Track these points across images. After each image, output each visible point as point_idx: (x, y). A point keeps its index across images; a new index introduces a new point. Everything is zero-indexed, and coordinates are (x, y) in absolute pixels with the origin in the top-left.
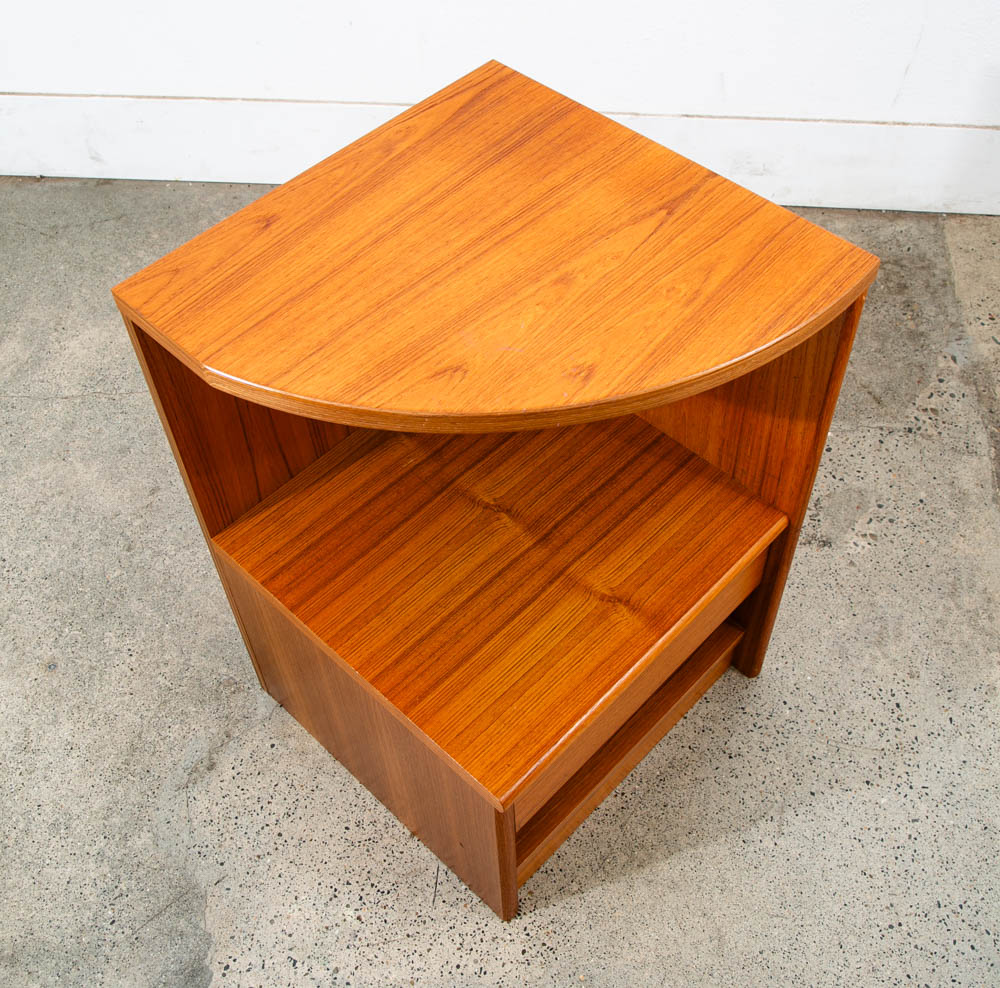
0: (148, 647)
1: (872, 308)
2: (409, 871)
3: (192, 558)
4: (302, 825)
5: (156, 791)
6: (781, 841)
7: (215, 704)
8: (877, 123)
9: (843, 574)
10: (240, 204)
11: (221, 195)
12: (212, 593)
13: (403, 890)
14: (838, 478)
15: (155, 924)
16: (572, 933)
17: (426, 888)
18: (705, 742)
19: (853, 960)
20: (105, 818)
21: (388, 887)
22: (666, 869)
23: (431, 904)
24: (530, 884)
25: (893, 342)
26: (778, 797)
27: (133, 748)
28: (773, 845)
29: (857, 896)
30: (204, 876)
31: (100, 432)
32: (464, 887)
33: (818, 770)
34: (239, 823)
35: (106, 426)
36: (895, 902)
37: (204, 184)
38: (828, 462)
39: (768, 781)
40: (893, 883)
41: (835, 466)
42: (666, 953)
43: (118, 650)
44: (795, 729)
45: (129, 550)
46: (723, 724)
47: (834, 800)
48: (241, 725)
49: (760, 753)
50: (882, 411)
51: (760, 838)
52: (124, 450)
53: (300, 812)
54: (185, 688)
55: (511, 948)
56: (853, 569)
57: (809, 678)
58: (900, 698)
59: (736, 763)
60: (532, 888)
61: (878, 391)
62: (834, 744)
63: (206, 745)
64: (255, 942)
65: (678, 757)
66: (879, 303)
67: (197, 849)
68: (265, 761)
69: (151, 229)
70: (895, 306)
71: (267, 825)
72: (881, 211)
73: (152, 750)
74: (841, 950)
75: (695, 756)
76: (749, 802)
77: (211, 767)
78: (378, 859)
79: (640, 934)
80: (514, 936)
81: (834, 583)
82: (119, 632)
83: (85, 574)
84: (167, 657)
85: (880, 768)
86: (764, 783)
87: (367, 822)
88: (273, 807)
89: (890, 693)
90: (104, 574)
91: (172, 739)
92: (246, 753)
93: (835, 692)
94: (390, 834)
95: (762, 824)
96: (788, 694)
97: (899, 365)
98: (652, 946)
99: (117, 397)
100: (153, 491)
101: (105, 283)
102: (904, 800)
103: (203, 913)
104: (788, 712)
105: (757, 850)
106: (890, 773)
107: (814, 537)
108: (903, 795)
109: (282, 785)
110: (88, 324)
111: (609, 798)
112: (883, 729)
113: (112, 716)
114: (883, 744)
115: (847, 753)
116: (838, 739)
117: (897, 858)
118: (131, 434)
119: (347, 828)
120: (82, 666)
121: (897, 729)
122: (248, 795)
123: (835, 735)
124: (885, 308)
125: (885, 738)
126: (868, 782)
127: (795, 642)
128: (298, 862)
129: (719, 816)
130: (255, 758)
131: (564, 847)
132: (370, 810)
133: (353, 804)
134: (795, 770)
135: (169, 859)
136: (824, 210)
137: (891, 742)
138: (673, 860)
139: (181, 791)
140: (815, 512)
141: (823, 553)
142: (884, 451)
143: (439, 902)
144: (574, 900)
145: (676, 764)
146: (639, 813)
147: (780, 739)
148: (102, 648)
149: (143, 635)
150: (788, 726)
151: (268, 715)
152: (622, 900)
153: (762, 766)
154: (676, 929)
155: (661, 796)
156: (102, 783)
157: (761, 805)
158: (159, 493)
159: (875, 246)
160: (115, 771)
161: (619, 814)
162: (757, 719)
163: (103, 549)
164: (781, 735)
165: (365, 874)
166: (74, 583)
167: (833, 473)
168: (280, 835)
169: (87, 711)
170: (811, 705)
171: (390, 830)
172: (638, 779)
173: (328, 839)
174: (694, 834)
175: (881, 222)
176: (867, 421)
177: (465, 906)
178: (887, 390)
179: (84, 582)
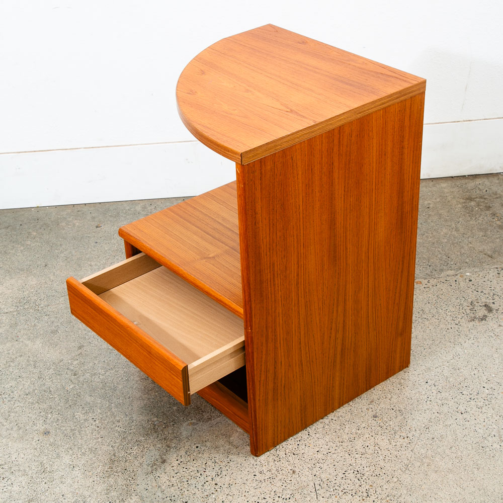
0: (105, 416)
1: (474, 219)
2: (298, 487)
3: (116, 373)
4: (227, 478)
5: (133, 477)
7: (155, 435)
8: (454, 122)
9: (497, 330)
10: (83, 214)
11: (69, 211)
12: (134, 387)
13: (297, 496)
14: (480, 291)
17: (311, 493)
18: (445, 409)
20: (106, 494)
21: (289, 496)
23: (316, 499)
25: (491, 231)
26: (494, 426)
27: (112, 461)
28: (499, 446)
31: (35, 325)
34: (190, 483)
35: (38, 322)
37: (56, 206)
38: (472, 286)
39: (486, 420)
41: (477, 287)
42: (456, 499)
43: (85, 420)
44: (493, 397)
45: (75, 375)
46: (453, 400)
48: (175, 441)
49: (478, 410)
50: (495, 261)
51: (491, 444)
52: (54, 332)
53: (224, 473)
54: (135, 430)
56: (502, 327)
57: (494, 375)
59: (465, 415)
61: (489, 253)
63: (157, 453)
65: (433, 418)
66: (478, 216)
67: (168, 498)
68: (195, 454)
69: (30, 231)
70: (487, 216)
71: (207, 481)
72: (465, 176)
73: (125, 460)
75: (442, 416)
76: (479, 431)
77: (164, 462)
78: (278, 485)
79: (439, 494)
81: (493, 335)
82: (83, 412)
83: (51, 389)
84: (117, 418)
87: (265, 471)
88: (207, 473)
90: (64, 388)
91: (135, 453)
92: (182, 453)
94: (281, 474)
95: (490, 438)
96: (485, 384)
97: (498, 240)
98: (448, 497)
99: (40, 309)
100: (80, 348)
101: (10, 258)
104: (487, 391)
105: (491, 449)
107: (475, 318)
109: (210, 463)
110: (7, 278)
113: (93, 449)
118: (56, 324)
119: (255, 475)
120: (66, 430)
122: (191, 470)
124: (482, 217)
127: (480, 362)
128: (230, 494)
129: (465, 438)
130: (188, 453)
132: (265, 466)
133: (255, 464)
139: (149, 475)
140: (472, 307)
141: (483, 323)
143: (320, 498)
145: (432, 420)
146: (419, 443)
147: (487, 403)
148: (75, 420)
149: (99, 411)
150: (489, 396)
151: (189, 434)
152: (424, 481)
153: (481, 415)
154: (459, 489)
155: (429, 435)
156: (98, 479)
157: (486, 431)
158: (84, 348)
159: (467, 192)
160: (105, 472)
161: (409, 445)
162: (471, 396)
163: (58, 377)
164: (486, 400)
165: (273, 493)
166: (46, 394)
167: (477, 290)
168: (216, 484)
169: (76, 449)
170: (499, 386)
171: (280, 472)
172: (414, 430)
173: (245, 482)
174: (454, 448)
175: (467, 181)
176: (488, 266)
177: (336, 497)
178: (494, 252)
179: (53, 393)
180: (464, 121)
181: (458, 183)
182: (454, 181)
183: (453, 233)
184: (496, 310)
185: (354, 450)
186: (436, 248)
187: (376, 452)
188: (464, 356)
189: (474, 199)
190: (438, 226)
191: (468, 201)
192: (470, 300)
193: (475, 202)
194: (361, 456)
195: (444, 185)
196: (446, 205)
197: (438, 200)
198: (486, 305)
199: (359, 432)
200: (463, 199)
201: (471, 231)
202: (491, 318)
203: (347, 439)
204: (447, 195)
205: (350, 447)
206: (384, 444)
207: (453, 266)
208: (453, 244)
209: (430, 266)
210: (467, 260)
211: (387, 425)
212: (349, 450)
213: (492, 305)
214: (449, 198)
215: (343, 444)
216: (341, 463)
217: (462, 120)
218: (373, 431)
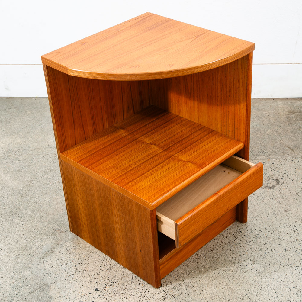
0: (29, 222)
1: (290, 125)
2: (122, 277)
3: (45, 198)
4: (84, 266)
5: (32, 260)
6: (254, 266)
7: (53, 236)
9: (278, 196)
12: (52, 207)
13: (120, 282)
14: (276, 170)
15: (32, 294)
16: (180, 291)
17: (129, 281)
18: (227, 240)
19: (280, 296)
20: (14, 267)
21: (115, 281)
22: (212, 274)
23: (130, 285)
24: (165, 279)
25: (298, 134)
26: (253, 254)
27: (24, 249)
28: (251, 267)
29: (281, 279)
30: (49, 281)
31: (10, 166)
32: (142, 280)
33: (267, 247)
34: (62, 267)
35: (12, 164)
36: (295, 281)
38: (273, 167)
39: (249, 250)
40: (295, 276)
41: (276, 168)
42: (213, 295)
43: (18, 223)
44: (259, 236)
45: (22, 197)
46: (233, 235)
47: (273, 255)
48: (63, 241)
49: (247, 243)
50: (293, 153)
51: (246, 265)
52: (19, 171)
53: (84, 263)
54: (43, 232)
55: (159, 295)
56: (281, 194)
57: (264, 223)
58: (298, 227)
59: (237, 246)
60: (166, 280)
61: (292, 147)
62: (273, 240)
63: (50, 247)
64: (68, 298)
65: (218, 244)
66: (294, 124)
67: (47, 274)
68: (71, 250)
69: (28, 111)
70: (299, 124)
71: (72, 267)
72: (295, 98)
73: (31, 249)
74: (276, 294)
75: (223, 244)
76: (243, 256)
77: (52, 252)
78: (111, 274)
79: (204, 291)
80: (159, 292)
81: (274, 198)
82: (18, 219)
83: (5, 203)
84: (36, 224)
85: (290, 246)
86: (248, 250)
87: (107, 265)
88: (74, 262)
89: (294, 226)
90: (13, 204)
91: (38, 246)
92: (65, 248)
93: (274, 226)
94: (116, 267)
95: (247, 261)
96: (257, 227)
98: (208, 294)
99: (16, 157)
100: (30, 181)
101: (10, 126)
102: (299, 254)
103: (50, 291)
104: (257, 232)
105: (245, 268)
106: (294, 247)
107: (267, 186)
108: (298, 253)
109: (78, 256)
110: (5, 137)
111: (193, 256)
112: (291, 236)
113: (16, 241)
114: (291, 240)
115: (278, 242)
116: (275, 238)
117: (296, 269)
118: (22, 166)
119: (101, 266)
120: (5, 228)
121: (296, 236)
122: (66, 259)
123: (273, 237)
124: (296, 125)
125: (292, 238)
126: (285, 250)
127: (259, 214)
128: (83, 276)
129: (232, 259)
130: (68, 249)
131: (177, 269)
132: (109, 261)
133: (103, 260)
134: (259, 247)
135: (37, 277)
136: (273, 99)
137: (294, 239)
138: (216, 271)
139: (41, 259)
140: (268, 180)
141: (270, 190)
142: (294, 163)
143: (133, 284)
144: (181, 283)
145: (217, 246)
146: (203, 259)
147: (254, 239)
148: (12, 223)
149: (27, 219)
150: (257, 236)
151: (72, 238)
152: (198, 282)
153: (247, 246)
154: (217, 289)
155: (211, 255)
156: (12, 258)
157: (247, 256)
158: (33, 182)
159: (292, 108)
160: (17, 255)
161: (197, 260)
162: (246, 234)
163: (12, 197)
164: (254, 238)
165: (107, 278)
166: (2, 206)
167: (275, 170)
168: (77, 269)
169: (7, 239)
170: (265, 230)
171: (116, 266)
172: (203, 250)
173: (94, 270)
174: (223, 264)
175: (295, 101)
176: (288, 155)
177: (142, 285)
178: (295, 147)
179: (5, 206)
180: (295, 63)
181: (289, 102)
182: (287, 100)
183: (274, 133)
184: (282, 183)
186: (259, 141)
188: (251, 209)
189: (295, 113)
190: (266, 128)
191: (291, 114)
192: (268, 175)
193: (295, 115)
195: (280, 102)
196: (276, 115)
197: (272, 112)
198: (277, 179)
200: (289, 112)
201: (286, 133)
202: (277, 188)
204: (279, 109)
207: (266, 154)
208: (271, 140)
209: (251, 152)
210: (276, 151)
213: (280, 180)
214: (280, 111)
217: (293, 62)
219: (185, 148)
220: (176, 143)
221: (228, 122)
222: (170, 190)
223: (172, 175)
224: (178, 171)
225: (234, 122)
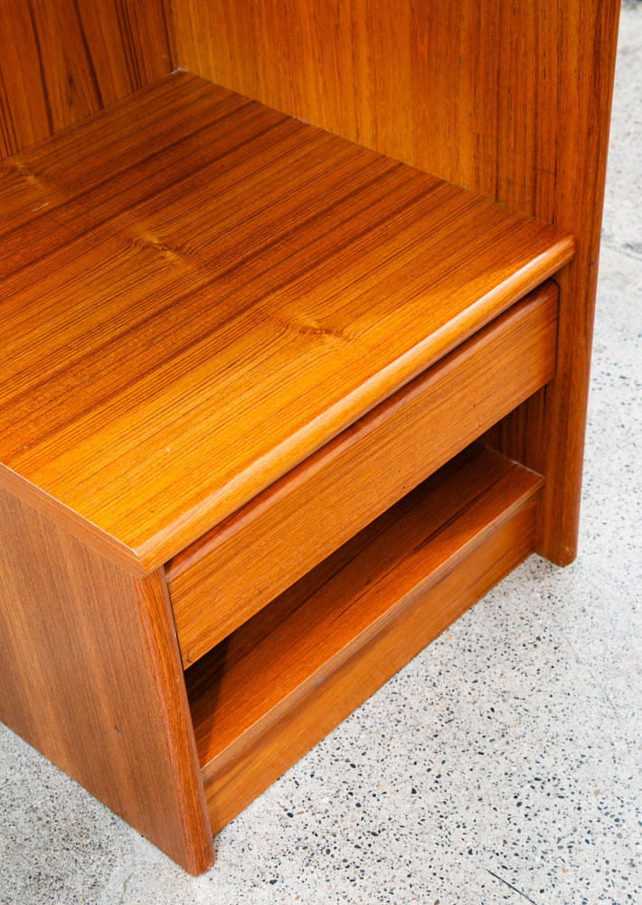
185: (479, 737)
187: (520, 710)
194: (504, 740)
199: (441, 689)
203: (437, 720)
205: (461, 735)
206: (513, 683)
211: (474, 638)
212: (470, 744)
215: (443, 737)
216: (486, 785)
218: (465, 670)
219: (312, 267)
220: (275, 242)
221: (504, 142)
222: (230, 475)
223: (246, 396)
224: (273, 378)
225: (536, 139)
